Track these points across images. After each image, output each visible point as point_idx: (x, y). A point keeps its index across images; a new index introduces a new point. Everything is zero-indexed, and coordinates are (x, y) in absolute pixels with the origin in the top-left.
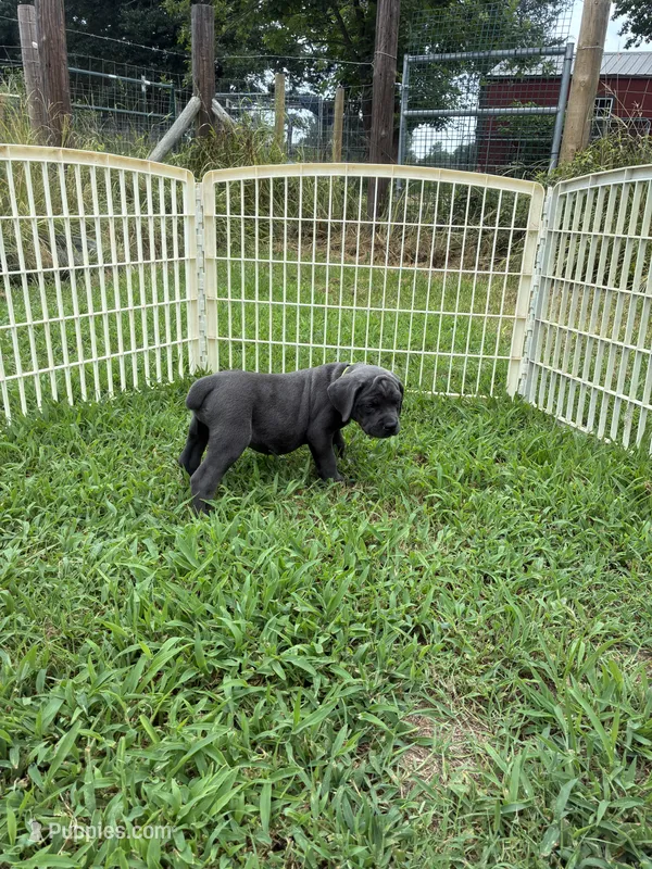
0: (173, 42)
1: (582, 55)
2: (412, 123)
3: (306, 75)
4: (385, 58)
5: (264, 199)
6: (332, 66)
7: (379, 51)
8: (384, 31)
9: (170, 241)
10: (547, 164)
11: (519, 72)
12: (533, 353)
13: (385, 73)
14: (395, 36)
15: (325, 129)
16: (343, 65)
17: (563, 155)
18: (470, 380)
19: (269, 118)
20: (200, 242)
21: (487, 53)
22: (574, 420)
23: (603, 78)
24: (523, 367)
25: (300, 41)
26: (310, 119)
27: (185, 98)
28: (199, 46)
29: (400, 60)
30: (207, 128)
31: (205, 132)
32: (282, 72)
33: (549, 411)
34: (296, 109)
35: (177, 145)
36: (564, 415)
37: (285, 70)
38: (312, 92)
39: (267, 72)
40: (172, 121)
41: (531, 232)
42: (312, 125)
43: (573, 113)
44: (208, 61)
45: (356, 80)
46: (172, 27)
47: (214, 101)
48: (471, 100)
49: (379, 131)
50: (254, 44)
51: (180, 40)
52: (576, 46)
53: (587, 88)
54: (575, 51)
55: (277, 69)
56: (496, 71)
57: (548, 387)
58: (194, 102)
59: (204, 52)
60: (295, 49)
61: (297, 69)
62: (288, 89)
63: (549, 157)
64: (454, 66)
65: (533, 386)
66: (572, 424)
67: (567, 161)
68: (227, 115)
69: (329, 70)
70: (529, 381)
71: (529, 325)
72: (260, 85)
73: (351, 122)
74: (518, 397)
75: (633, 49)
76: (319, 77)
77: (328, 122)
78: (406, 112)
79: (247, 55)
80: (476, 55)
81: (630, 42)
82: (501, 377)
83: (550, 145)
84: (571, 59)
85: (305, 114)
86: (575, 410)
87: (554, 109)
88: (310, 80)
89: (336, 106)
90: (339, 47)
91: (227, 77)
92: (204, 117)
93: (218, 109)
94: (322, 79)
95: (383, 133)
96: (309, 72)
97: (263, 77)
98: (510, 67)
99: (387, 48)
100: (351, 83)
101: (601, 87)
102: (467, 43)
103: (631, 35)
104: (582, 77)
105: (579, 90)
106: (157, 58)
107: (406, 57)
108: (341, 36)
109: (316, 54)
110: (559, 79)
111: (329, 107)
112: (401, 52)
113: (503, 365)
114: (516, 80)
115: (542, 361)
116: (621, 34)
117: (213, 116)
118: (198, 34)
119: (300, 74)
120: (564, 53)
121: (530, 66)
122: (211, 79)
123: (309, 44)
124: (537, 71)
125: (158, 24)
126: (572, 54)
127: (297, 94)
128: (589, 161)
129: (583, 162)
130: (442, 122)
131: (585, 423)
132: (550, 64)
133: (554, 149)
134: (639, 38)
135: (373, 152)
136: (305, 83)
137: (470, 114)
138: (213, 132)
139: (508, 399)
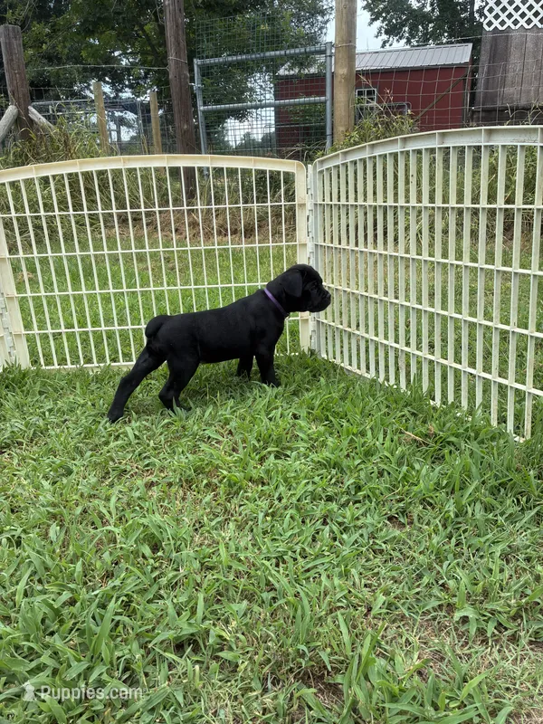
1: (339, 51)
3: (127, 83)
4: (177, 63)
6: (149, 74)
7: (172, 57)
8: (173, 40)
10: (325, 144)
11: (300, 71)
13: (179, 76)
14: (183, 43)
15: (145, 126)
17: (335, 136)
24: (311, 325)
25: (114, 54)
27: (3, 107)
28: (10, 61)
30: (27, 132)
31: (25, 137)
33: (337, 361)
36: (350, 363)
37: (107, 79)
39: (92, 82)
43: (339, 100)
44: (20, 74)
47: (30, 107)
49: (182, 125)
50: (79, 59)
53: (346, 79)
55: (100, 79)
56: (282, 72)
58: (11, 110)
61: (117, 78)
63: (325, 139)
65: (323, 341)
66: (357, 371)
67: (339, 141)
68: (44, 121)
70: (319, 337)
72: (88, 93)
74: (312, 352)
75: (387, 47)
77: (147, 121)
78: (202, 108)
81: (385, 43)
83: (324, 128)
84: (331, 56)
86: (359, 360)
87: (323, 98)
88: (131, 86)
89: (152, 107)
90: (150, 58)
92: (22, 123)
93: (35, 114)
94: (141, 85)
95: (185, 127)
97: (88, 86)
98: (291, 68)
99: (177, 54)
103: (385, 37)
104: (342, 71)
105: (341, 81)
107: (195, 61)
111: (147, 108)
116: (377, 37)
117: (31, 121)
121: (307, 66)
122: (25, 89)
124: (313, 70)
128: (357, 139)
129: (351, 141)
130: (245, 115)
133: (328, 132)
134: (391, 39)
135: (179, 144)
136: (126, 89)
138: (33, 135)
139: (303, 355)
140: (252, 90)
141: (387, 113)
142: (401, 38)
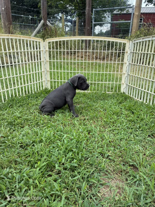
0: (37, 7)
1: (136, 8)
2: (95, 25)
3: (69, 14)
4: (88, 10)
5: (60, 45)
6: (75, 12)
7: (87, 8)
8: (88, 3)
9: (37, 56)
10: (129, 35)
11: (121, 12)
12: (127, 82)
13: (89, 13)
14: (91, 4)
15: (74, 27)
16: (78, 12)
17: (132, 32)
18: (112, 88)
19: (61, 25)
20: (45, 57)
21: (113, 8)
22: (138, 98)
23: (141, 13)
24: (125, 85)
25: (67, 6)
26: (70, 25)
27: (40, 21)
28: (43, 8)
29: (92, 10)
30: (46, 28)
31: (45, 29)
32: (63, 14)
33: (131, 96)
34: (67, 23)
35: (38, 32)
36: (135, 97)
37: (64, 13)
38: (70, 18)
39: (60, 14)
40: (37, 26)
41: (126, 52)
42: (71, 26)
43: (134, 22)
44: (45, 11)
45: (81, 15)
46: (36, 4)
47: (47, 21)
48: (109, 19)
49: (87, 28)
50: (57, 7)
51: (39, 6)
52: (135, 6)
53: (138, 16)
54: (135, 7)
55: (62, 13)
56: (115, 12)
57: (131, 90)
58: (42, 21)
59: (44, 9)
60: (66, 8)
61: (67, 13)
62: (65, 18)
63: (129, 33)
64: (105, 11)
66: (137, 99)
67: (133, 34)
68: (50, 25)
69: (74, 13)
70: (126, 89)
71: (126, 75)
72: (58, 17)
73: (80, 26)
74: (124, 93)
76: (72, 15)
77: (75, 26)
78: (94, 23)
79: (55, 10)
80: (111, 8)
81: (147, 5)
82: (120, 88)
83: (129, 30)
84: (134, 9)
85: (69, 24)
86: (138, 96)
87: (130, 21)
88: (70, 15)
89: (77, 22)
90: (77, 7)
91: (50, 15)
92: (45, 25)
93: (48, 23)
94: (73, 15)
95: (88, 28)
96: (70, 14)
97: (59, 15)
98: (118, 11)
99: (89, 7)
100: (80, 16)
101: (141, 16)
102: (108, 6)
103: (147, 3)
104: (137, 13)
105: (136, 17)
106: (33, 11)
107: (94, 9)
108: (77, 5)
109: (71, 9)
110: (131, 14)
111: (75, 22)
112: (92, 8)
113: (120, 85)
114: (120, 14)
115: (129, 84)
116: (144, 3)
117: (47, 25)
118: (43, 5)
119: (68, 14)
120: (132, 8)
121: (123, 11)
122: (46, 16)
123: (69, 7)
124: (125, 12)
125: (33, 3)
126: (134, 8)
127: (67, 19)
128: (139, 34)
129: (137, 34)
130: (102, 25)
131: (141, 99)
132: (128, 10)
133: (130, 31)
134: (149, 4)
135: (86, 33)
136: (69, 16)
137: (109, 23)
138: (47, 29)
139: (121, 93)
140: (105, 17)
141: (149, 27)
142: (152, 4)
